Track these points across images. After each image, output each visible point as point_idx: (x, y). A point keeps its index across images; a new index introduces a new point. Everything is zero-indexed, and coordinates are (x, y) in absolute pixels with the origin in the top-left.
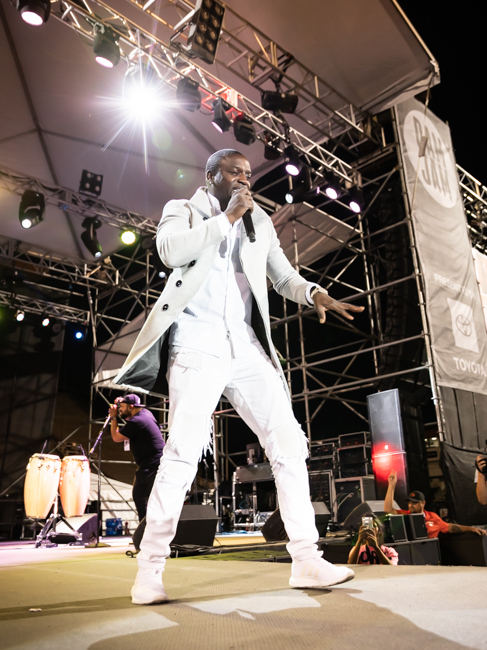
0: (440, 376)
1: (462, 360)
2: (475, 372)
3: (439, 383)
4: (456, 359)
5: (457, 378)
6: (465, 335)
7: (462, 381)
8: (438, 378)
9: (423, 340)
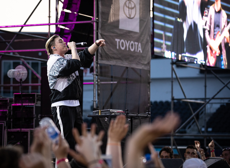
0: (101, 56)
1: (122, 41)
2: (132, 50)
3: (100, 62)
4: (117, 40)
5: (115, 56)
6: (129, 18)
7: (119, 59)
8: (99, 58)
9: (92, 26)
